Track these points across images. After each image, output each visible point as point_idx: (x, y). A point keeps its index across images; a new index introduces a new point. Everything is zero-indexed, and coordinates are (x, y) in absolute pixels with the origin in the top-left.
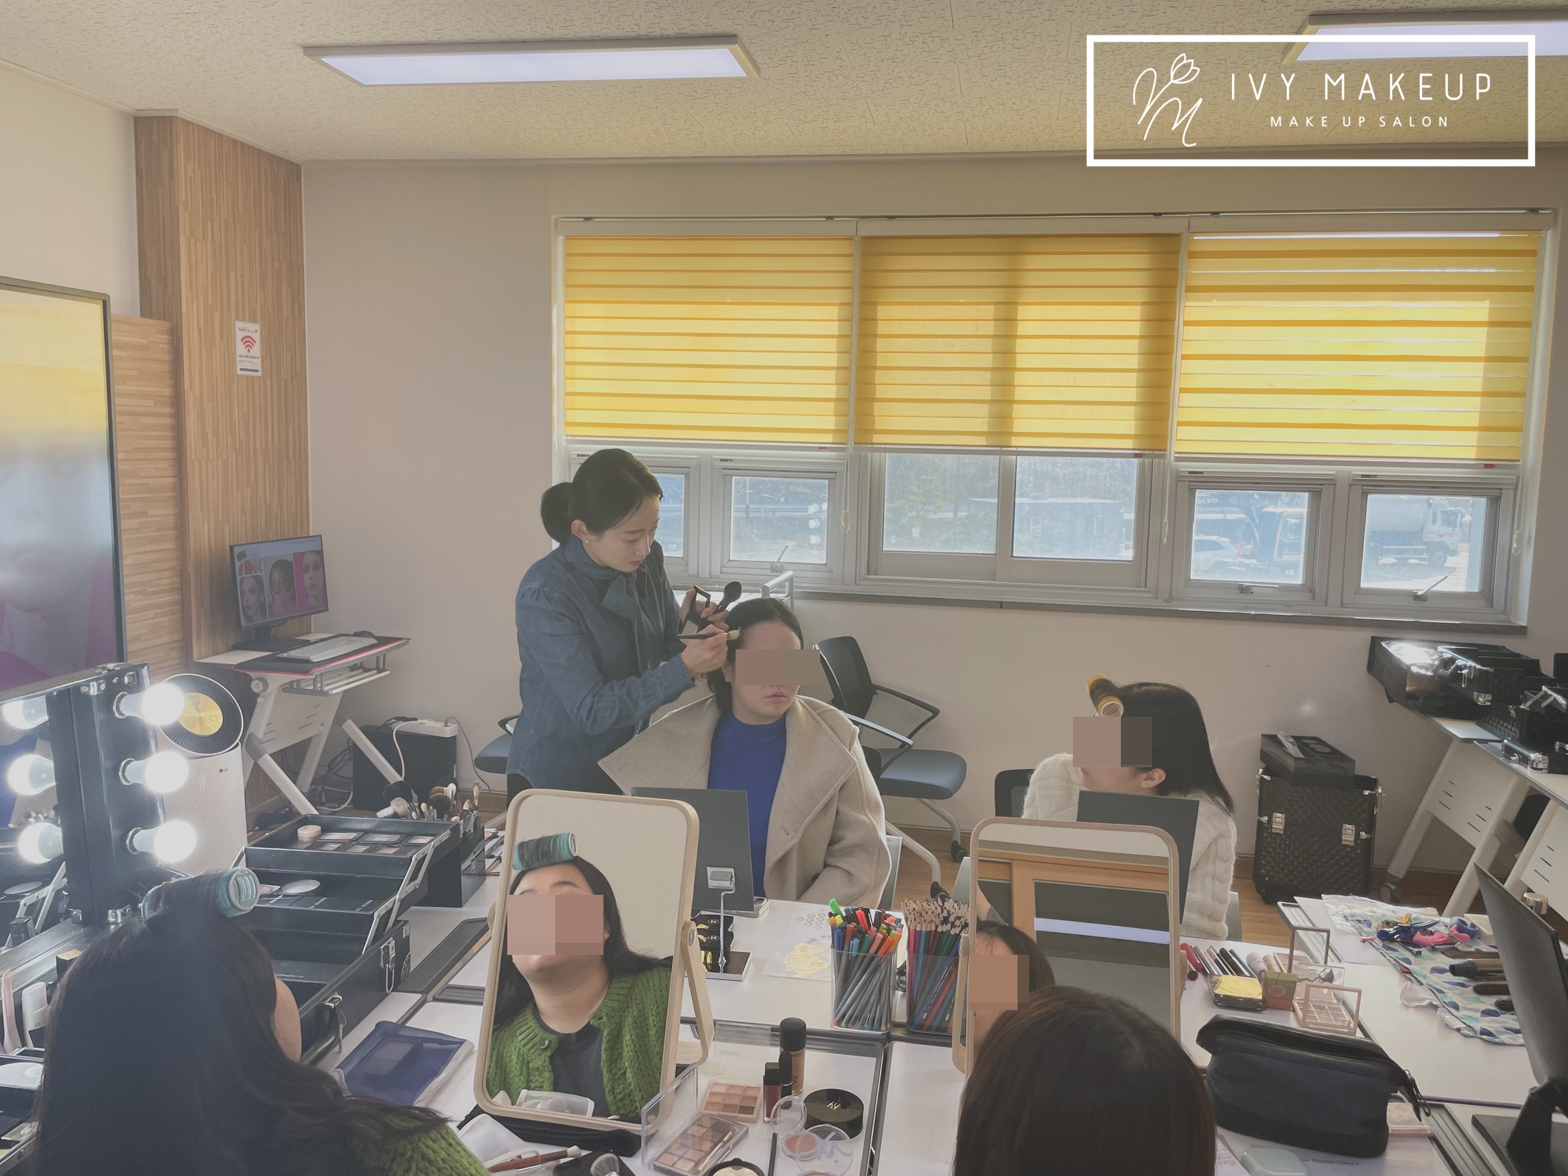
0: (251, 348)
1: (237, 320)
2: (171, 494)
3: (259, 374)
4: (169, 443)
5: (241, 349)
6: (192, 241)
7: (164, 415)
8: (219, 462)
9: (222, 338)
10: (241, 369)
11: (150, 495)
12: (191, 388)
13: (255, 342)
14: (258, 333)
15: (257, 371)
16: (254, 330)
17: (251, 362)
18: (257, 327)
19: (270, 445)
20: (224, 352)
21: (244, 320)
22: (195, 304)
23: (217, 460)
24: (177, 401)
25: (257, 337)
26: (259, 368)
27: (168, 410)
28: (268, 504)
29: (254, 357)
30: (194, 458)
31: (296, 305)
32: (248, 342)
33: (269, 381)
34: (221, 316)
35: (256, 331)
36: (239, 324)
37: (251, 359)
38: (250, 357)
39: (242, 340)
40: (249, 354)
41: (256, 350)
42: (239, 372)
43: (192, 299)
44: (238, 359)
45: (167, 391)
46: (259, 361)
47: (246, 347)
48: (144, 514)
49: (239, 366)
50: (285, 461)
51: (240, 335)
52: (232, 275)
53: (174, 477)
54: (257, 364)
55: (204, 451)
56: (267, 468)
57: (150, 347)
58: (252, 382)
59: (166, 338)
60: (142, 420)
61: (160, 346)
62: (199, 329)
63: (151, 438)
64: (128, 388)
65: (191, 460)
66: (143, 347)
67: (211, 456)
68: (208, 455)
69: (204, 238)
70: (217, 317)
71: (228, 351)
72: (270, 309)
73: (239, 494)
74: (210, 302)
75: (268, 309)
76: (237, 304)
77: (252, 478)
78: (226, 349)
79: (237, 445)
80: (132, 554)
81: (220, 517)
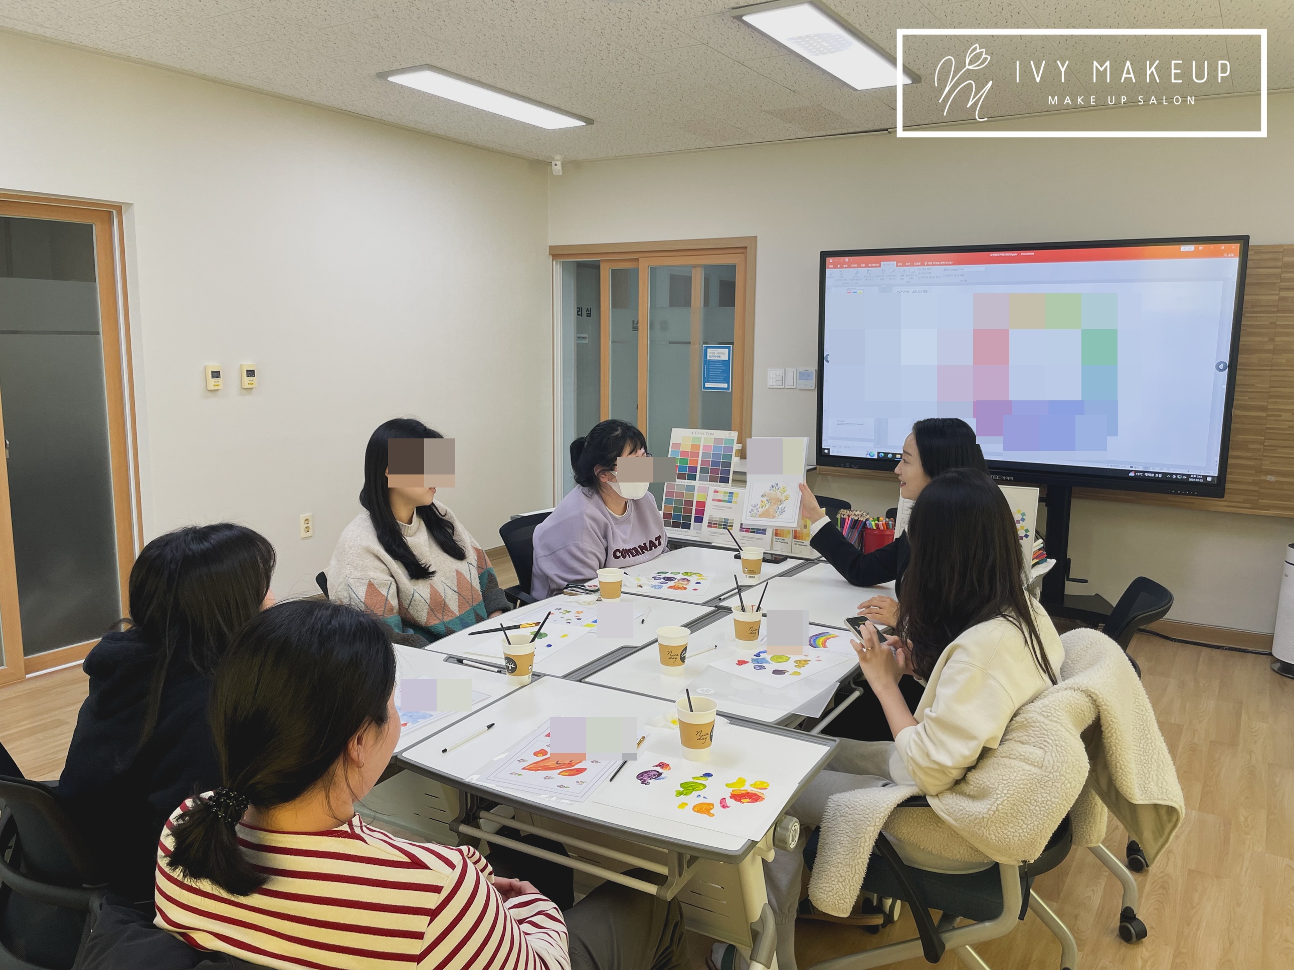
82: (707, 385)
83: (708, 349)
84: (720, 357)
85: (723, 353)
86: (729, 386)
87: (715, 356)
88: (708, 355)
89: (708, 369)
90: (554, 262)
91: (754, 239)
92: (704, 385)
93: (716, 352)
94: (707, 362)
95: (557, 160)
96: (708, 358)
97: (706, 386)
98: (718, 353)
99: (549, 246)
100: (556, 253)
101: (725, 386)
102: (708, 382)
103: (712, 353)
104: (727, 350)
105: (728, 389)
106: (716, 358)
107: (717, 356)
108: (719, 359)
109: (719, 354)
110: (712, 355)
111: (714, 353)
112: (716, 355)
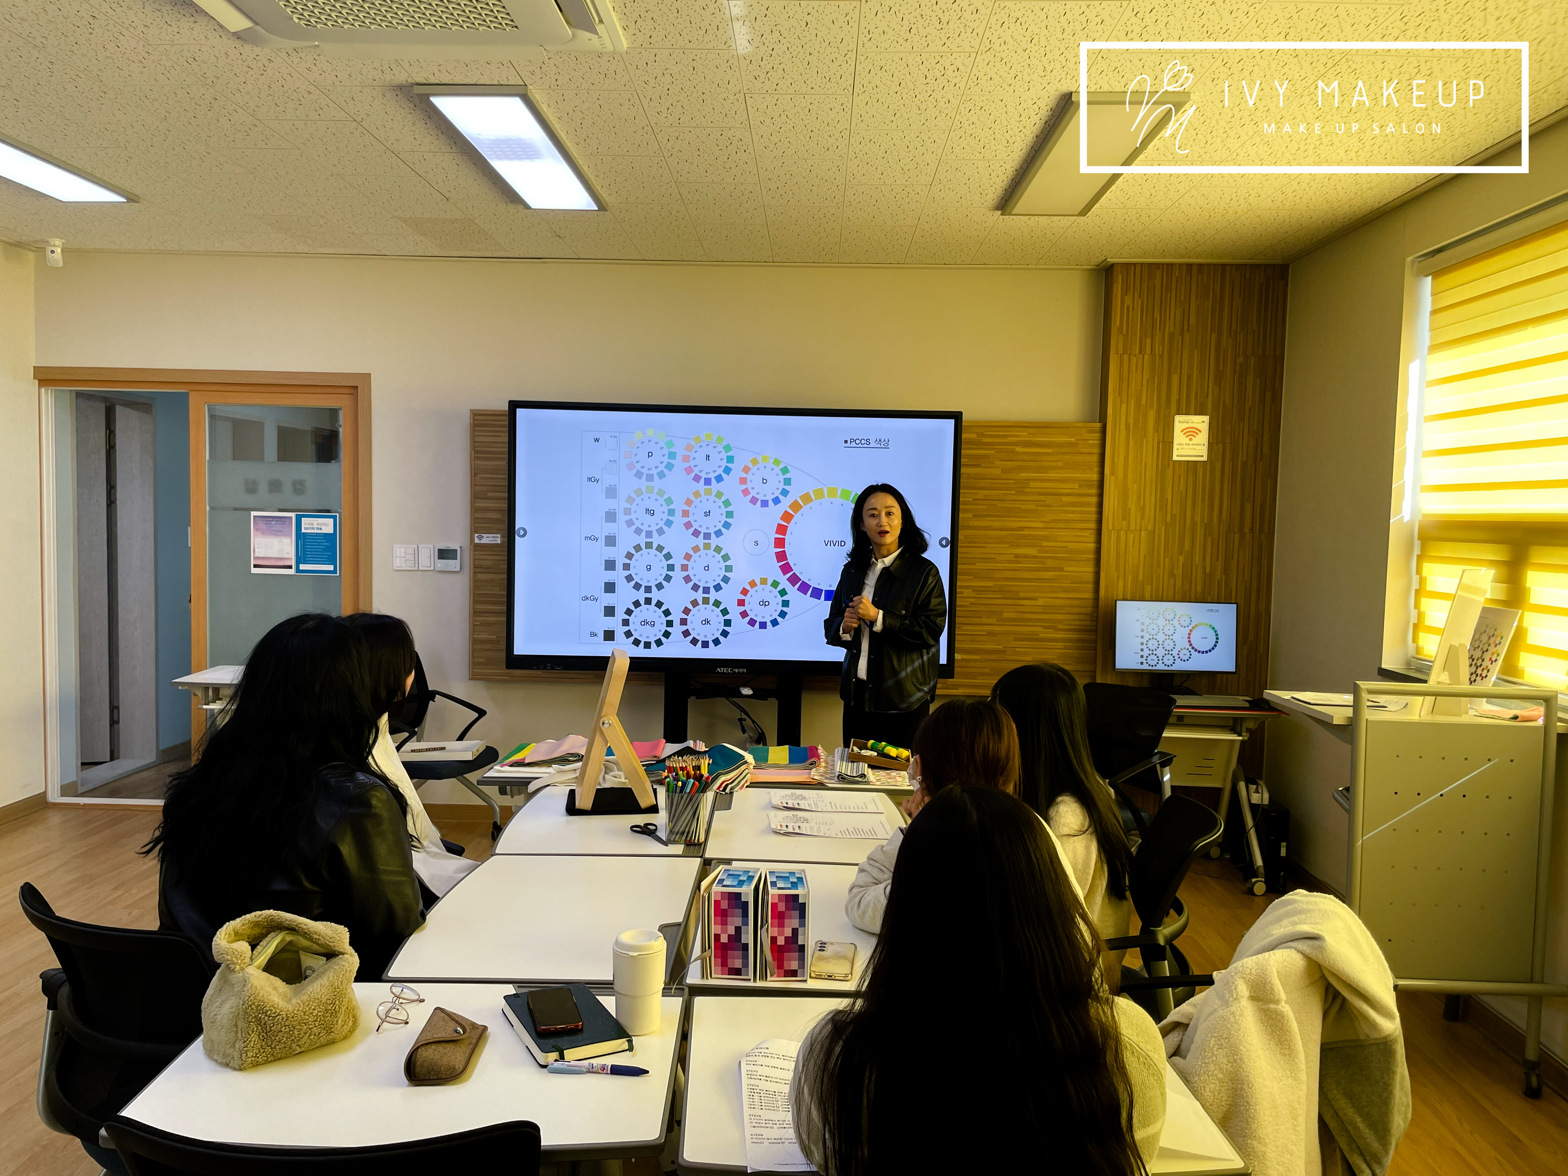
0: (1195, 437)
1: (1179, 413)
2: (1091, 556)
3: (1205, 459)
4: (1094, 517)
5: (1180, 438)
6: (1126, 357)
7: (1090, 495)
8: (1143, 532)
9: (1156, 430)
10: (1179, 456)
11: (1068, 555)
12: (1113, 473)
13: (1200, 431)
14: (1206, 423)
15: (1202, 456)
16: (1201, 422)
17: (1195, 449)
18: (1206, 418)
19: (1215, 519)
20: (1158, 442)
21: (1188, 414)
22: (1124, 406)
23: (1140, 531)
24: (1101, 484)
25: (1203, 426)
26: (1203, 453)
27: (1094, 491)
28: (1208, 570)
29: (1199, 445)
30: (1111, 528)
31: (1268, 394)
32: (1191, 432)
33: (1218, 463)
34: (1158, 412)
35: (1203, 422)
36: (1178, 418)
37: (1194, 447)
38: (1192, 445)
39: (1182, 431)
41: (1202, 438)
42: (1175, 458)
43: (1121, 404)
44: (1176, 447)
45: (1095, 477)
46: (1204, 449)
47: (1187, 437)
48: (1061, 569)
49: (1175, 453)
50: (1237, 536)
51: (1180, 427)
52: (1175, 379)
53: (1096, 543)
54: (1202, 451)
55: (1124, 523)
56: (1209, 539)
57: (1078, 444)
58: (1191, 466)
59: (1098, 435)
60: (1065, 499)
61: (1090, 442)
62: (1127, 426)
63: (1073, 512)
64: (1052, 475)
65: (1108, 529)
66: (1070, 444)
67: (1132, 528)
68: (1129, 527)
69: (1140, 353)
70: (1152, 415)
71: (1163, 442)
72: (1227, 402)
73: (1167, 560)
74: (1144, 402)
75: (1224, 401)
76: (1179, 401)
77: (1187, 547)
78: (1161, 440)
79: (1169, 520)
80: (1044, 598)
81: (1141, 578)
82: (302, 567)
83: (302, 519)
84: (321, 529)
85: (326, 525)
86: (335, 568)
87: (313, 529)
88: (303, 526)
89: (304, 545)
90: (43, 390)
91: (368, 376)
92: (297, 567)
93: (315, 523)
94: (301, 536)
95: (53, 246)
96: (303, 531)
97: (300, 568)
98: (318, 524)
99: (35, 366)
100: (48, 377)
101: (331, 568)
102: (303, 563)
103: (309, 524)
104: (332, 520)
105: (335, 571)
106: (316, 532)
107: (317, 528)
108: (320, 531)
109: (322, 525)
110: (308, 526)
111: (313, 524)
112: (315, 526)
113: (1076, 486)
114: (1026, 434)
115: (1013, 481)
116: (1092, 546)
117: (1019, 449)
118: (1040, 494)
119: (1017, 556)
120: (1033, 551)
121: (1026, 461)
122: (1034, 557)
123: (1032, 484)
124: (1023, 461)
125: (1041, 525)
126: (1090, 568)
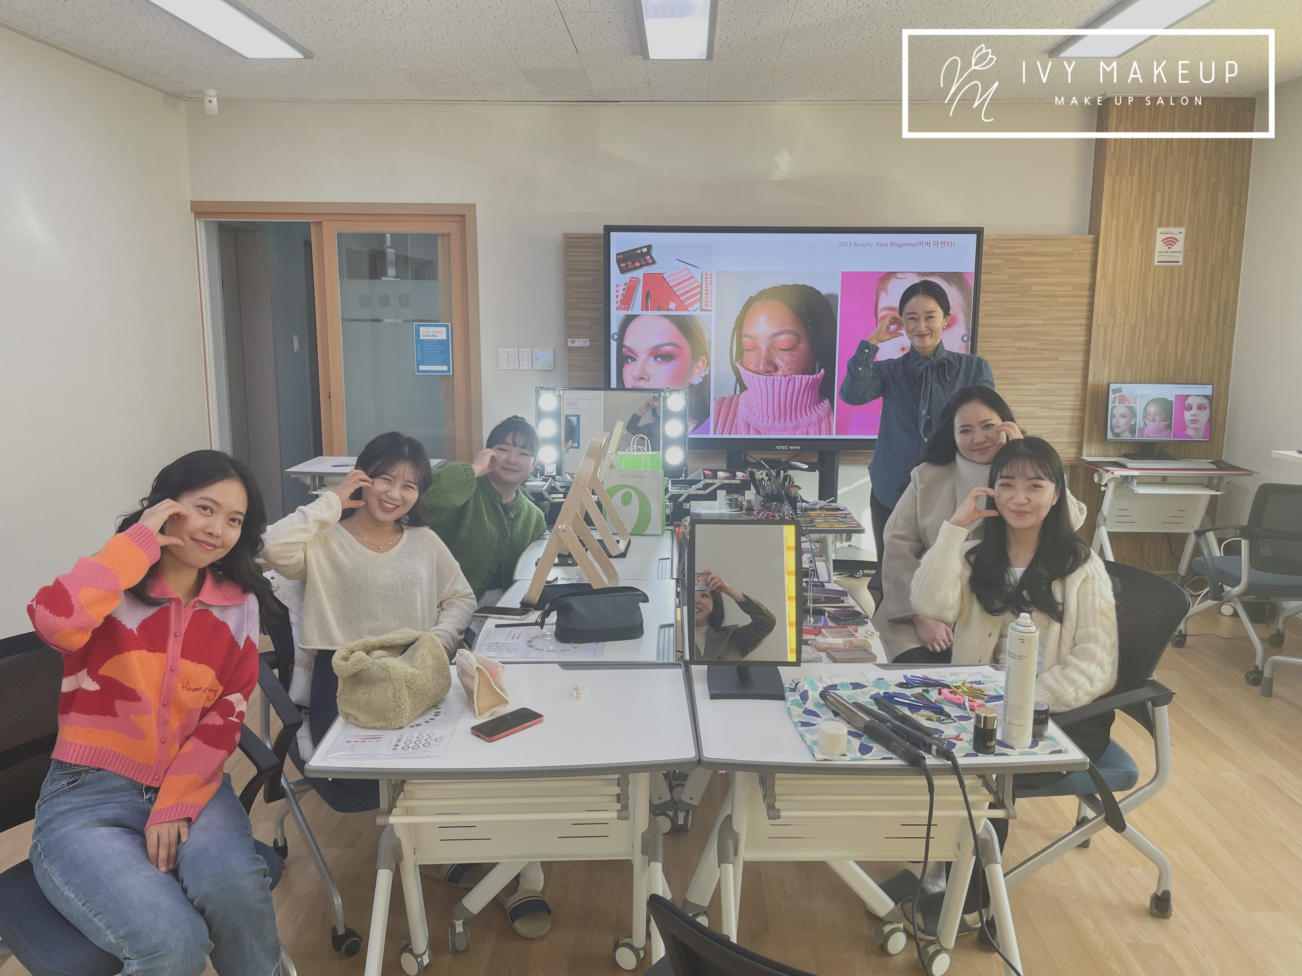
0: (1173, 245)
1: (1160, 226)
2: (1082, 347)
3: (1180, 264)
4: (1085, 314)
5: (1160, 246)
6: (1118, 178)
7: (1083, 296)
8: (1126, 327)
9: (1141, 240)
10: (1158, 262)
11: (1062, 347)
12: (1103, 277)
13: (1178, 241)
14: (1183, 234)
15: (1179, 262)
16: (1179, 233)
17: (1173, 256)
18: (1183, 230)
19: (1187, 315)
20: (1142, 251)
21: (1168, 226)
22: (1115, 220)
23: (1124, 325)
24: (1092, 287)
25: (1181, 238)
26: (1180, 259)
27: (1086, 293)
28: (1179, 357)
29: (1177, 252)
30: (1099, 323)
31: (1236, 208)
32: (1170, 242)
33: (1192, 269)
34: (1143, 225)
35: (1180, 233)
36: (1160, 230)
37: (1171, 254)
38: (1171, 252)
39: (1162, 241)
40: (1169, 250)
41: (1179, 246)
42: (1156, 264)
43: (1112, 218)
44: (1157, 254)
45: (1087, 280)
46: (1181, 255)
47: (1166, 245)
48: (1056, 359)
49: (1156, 259)
50: (1204, 328)
51: (1160, 237)
52: (1159, 195)
53: (1086, 336)
54: (1180, 257)
55: (1112, 319)
56: (1181, 332)
57: (1073, 253)
58: (1170, 270)
59: (1090, 246)
60: (1062, 300)
61: (1084, 251)
62: (1117, 236)
63: (1068, 311)
64: (1051, 280)
65: (1097, 324)
66: (1067, 253)
67: (1117, 323)
68: (1115, 322)
69: (1130, 174)
70: (1138, 227)
71: (1146, 250)
72: (1201, 214)
73: (1146, 349)
74: (1131, 217)
75: (1199, 214)
76: (1161, 215)
77: (1162, 338)
78: (1145, 249)
79: (1148, 315)
80: (1041, 383)
81: (1123, 364)
82: (422, 368)
83: (421, 328)
84: (436, 336)
86: (449, 368)
87: (430, 336)
88: (421, 334)
89: (422, 350)
90: (197, 221)
91: (473, 206)
92: (418, 368)
93: (431, 331)
94: (420, 342)
95: (210, 96)
96: (422, 338)
97: (420, 369)
98: (433, 332)
99: (191, 202)
100: (200, 210)
101: (445, 368)
102: (423, 365)
103: (426, 332)
104: (445, 329)
105: (449, 371)
106: (432, 338)
108: (435, 338)
109: (438, 333)
110: (425, 334)
111: (429, 332)
112: (431, 334)
113: (1071, 289)
114: (1030, 245)
115: (1018, 286)
116: (1083, 339)
117: (1024, 258)
118: (1040, 296)
119: (1019, 349)
120: (1033, 344)
121: (1030, 268)
122: (1034, 349)
123: (1034, 288)
124: (1027, 268)
125: (1041, 322)
126: (1079, 358)
